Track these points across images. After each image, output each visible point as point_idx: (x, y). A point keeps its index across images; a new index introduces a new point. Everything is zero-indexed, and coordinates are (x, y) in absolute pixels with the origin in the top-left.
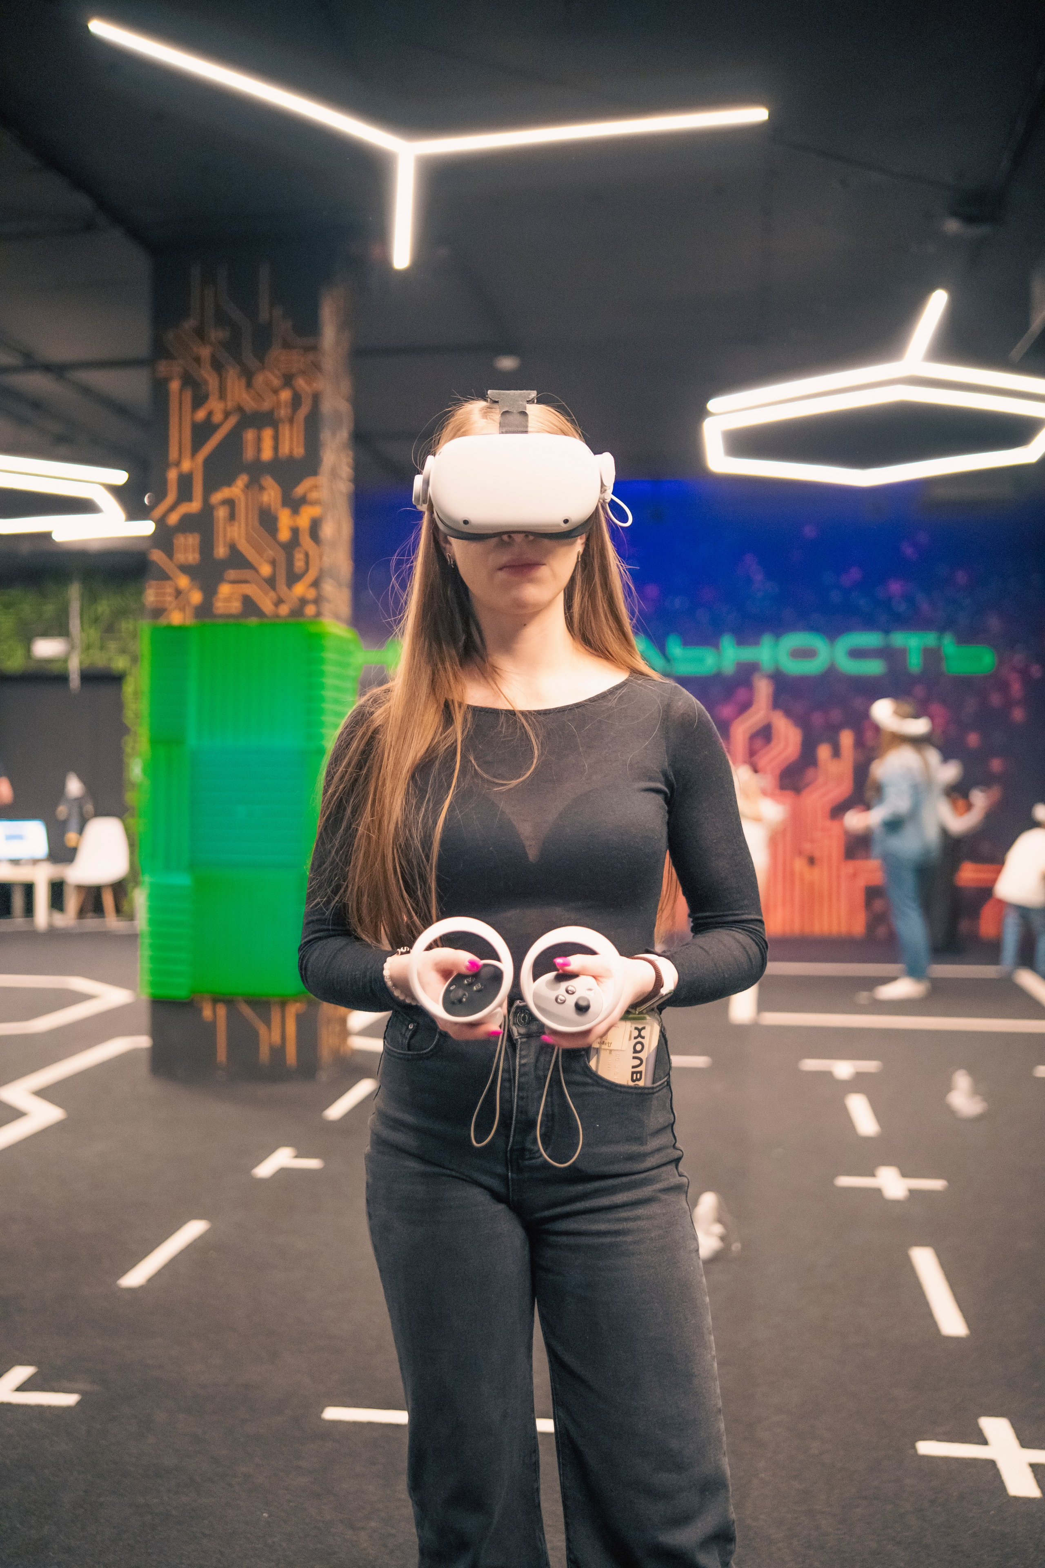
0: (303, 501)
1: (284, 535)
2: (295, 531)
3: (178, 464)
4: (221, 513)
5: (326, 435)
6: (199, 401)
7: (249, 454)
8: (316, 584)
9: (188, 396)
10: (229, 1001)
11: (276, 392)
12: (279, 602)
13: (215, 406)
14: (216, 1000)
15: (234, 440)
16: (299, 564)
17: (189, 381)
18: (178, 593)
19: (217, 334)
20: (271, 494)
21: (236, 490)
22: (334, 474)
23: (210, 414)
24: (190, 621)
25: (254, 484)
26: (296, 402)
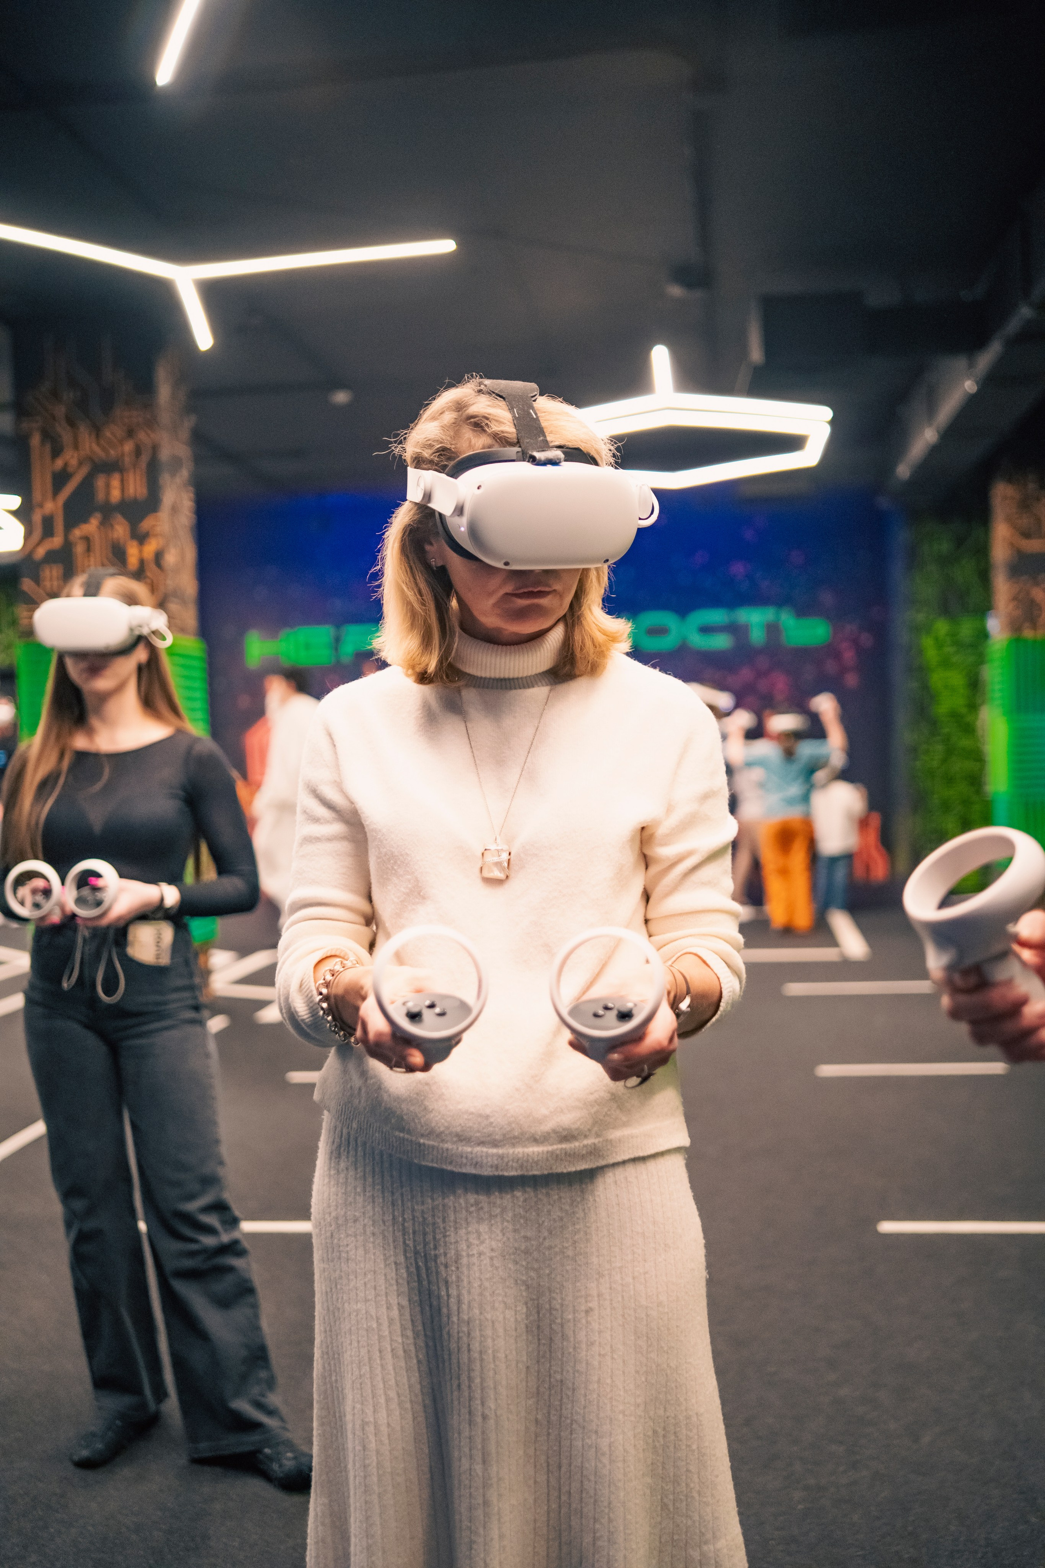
0: (148, 534)
1: (133, 566)
2: (142, 562)
3: (41, 506)
4: (80, 549)
5: (165, 479)
6: (56, 452)
7: (100, 496)
9: (48, 448)
11: (120, 443)
13: (70, 457)
15: (87, 485)
17: (48, 436)
19: (69, 396)
20: (120, 529)
21: (91, 527)
22: (175, 508)
23: (66, 463)
25: (106, 523)
26: (138, 452)
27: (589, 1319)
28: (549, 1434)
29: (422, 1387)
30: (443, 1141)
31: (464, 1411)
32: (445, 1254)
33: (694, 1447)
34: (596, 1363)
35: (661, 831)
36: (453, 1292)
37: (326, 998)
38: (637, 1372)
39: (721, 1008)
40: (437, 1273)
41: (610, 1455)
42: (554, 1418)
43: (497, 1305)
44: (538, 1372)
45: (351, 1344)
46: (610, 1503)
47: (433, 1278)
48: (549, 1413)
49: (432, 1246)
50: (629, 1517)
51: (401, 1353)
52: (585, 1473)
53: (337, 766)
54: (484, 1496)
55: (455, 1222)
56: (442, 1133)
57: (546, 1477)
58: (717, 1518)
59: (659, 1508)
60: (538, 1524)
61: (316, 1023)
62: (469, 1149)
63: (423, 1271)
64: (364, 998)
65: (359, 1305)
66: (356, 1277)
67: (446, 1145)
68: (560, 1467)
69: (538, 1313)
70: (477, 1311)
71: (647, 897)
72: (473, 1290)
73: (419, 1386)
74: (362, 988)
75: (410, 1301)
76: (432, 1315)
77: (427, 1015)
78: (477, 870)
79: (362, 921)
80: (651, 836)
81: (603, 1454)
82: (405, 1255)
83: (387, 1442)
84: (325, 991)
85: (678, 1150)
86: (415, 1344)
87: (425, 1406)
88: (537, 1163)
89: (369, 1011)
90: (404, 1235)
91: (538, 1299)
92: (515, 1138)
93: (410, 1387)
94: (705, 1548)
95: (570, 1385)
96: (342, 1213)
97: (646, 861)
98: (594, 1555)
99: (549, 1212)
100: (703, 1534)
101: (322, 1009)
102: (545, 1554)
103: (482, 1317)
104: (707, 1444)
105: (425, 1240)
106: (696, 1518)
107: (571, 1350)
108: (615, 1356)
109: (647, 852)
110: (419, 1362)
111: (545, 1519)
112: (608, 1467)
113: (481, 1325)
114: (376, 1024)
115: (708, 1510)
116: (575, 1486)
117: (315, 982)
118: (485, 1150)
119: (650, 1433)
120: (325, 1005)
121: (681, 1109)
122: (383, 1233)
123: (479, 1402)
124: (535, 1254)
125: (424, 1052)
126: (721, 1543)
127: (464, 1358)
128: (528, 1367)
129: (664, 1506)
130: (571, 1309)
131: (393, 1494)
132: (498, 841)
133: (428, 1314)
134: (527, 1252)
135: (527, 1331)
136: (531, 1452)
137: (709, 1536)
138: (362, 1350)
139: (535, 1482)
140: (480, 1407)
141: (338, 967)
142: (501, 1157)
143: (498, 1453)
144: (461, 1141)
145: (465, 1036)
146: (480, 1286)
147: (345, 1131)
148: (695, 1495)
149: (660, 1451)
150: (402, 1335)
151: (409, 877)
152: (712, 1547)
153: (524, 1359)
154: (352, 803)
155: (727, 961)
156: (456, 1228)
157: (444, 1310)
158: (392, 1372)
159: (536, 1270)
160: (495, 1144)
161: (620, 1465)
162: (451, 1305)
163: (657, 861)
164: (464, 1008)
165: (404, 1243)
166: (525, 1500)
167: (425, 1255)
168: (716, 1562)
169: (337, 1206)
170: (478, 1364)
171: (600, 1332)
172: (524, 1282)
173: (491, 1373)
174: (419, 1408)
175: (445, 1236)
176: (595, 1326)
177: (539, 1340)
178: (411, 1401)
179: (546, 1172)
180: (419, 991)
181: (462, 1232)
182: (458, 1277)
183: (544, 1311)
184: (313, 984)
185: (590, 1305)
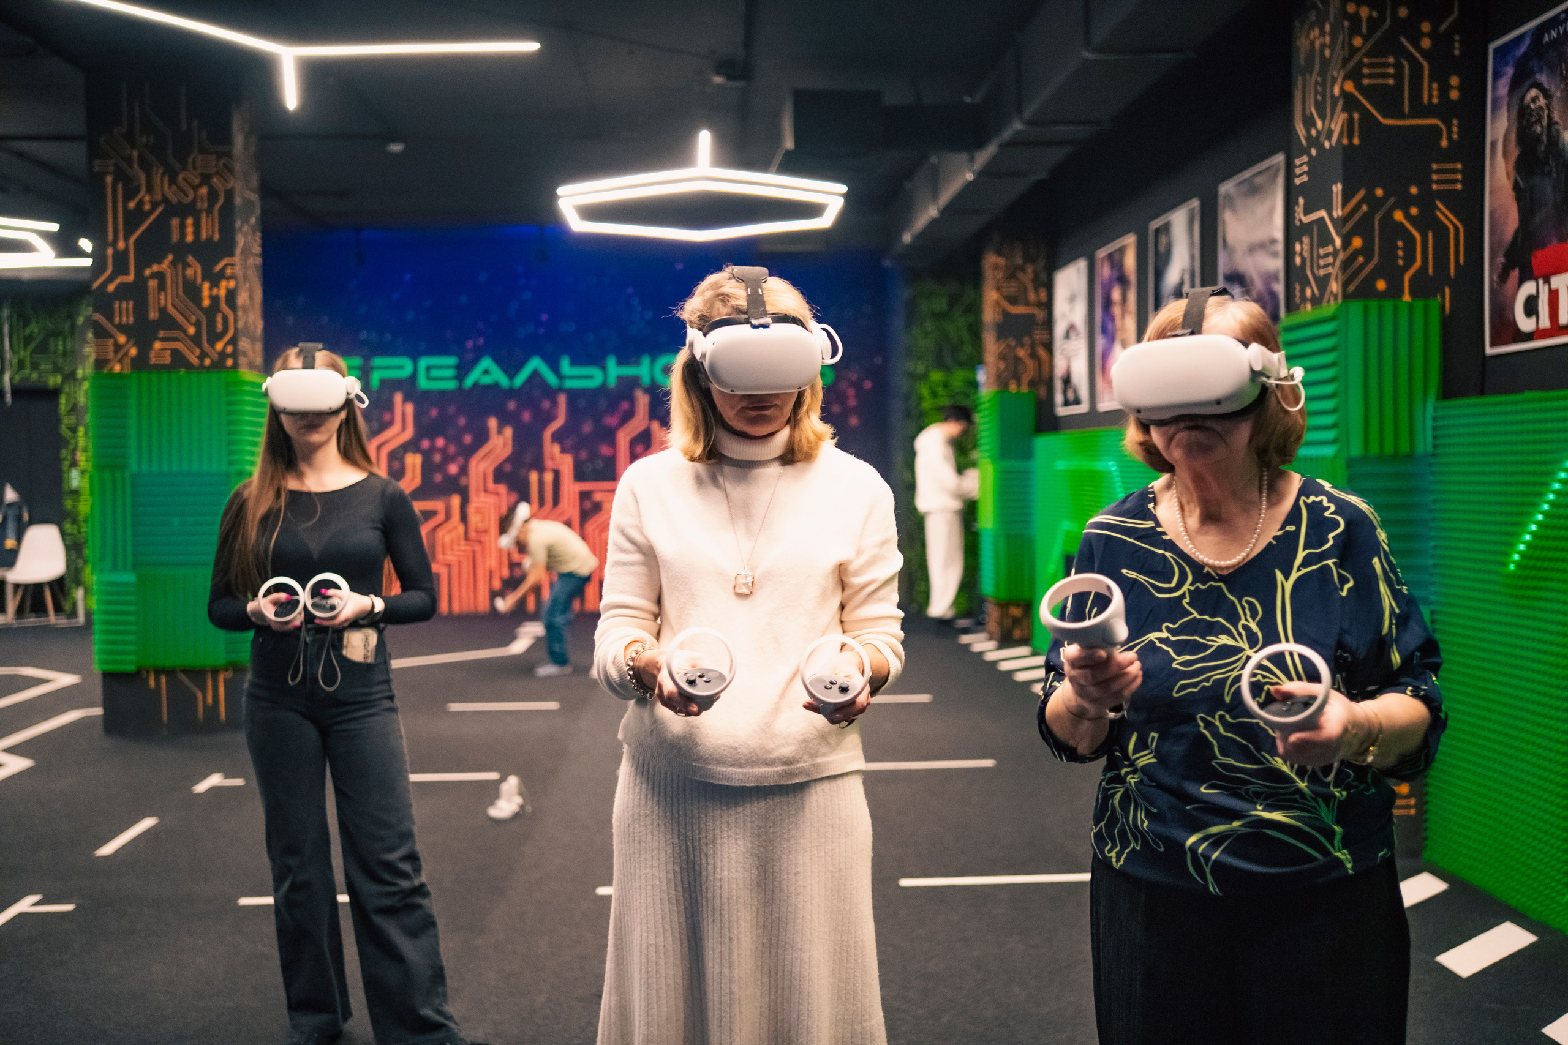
0: (222, 275)
1: (206, 303)
2: (215, 299)
3: (113, 242)
4: (153, 284)
5: (238, 224)
6: (131, 192)
7: (175, 237)
8: (233, 341)
9: (121, 188)
10: (170, 672)
11: (196, 188)
12: (203, 356)
13: (144, 198)
14: (158, 672)
15: (162, 224)
16: (220, 327)
17: (121, 175)
18: (118, 347)
19: (144, 140)
20: (194, 270)
21: (164, 266)
22: (246, 252)
23: (141, 203)
24: (128, 370)
25: (180, 261)
26: (213, 196)
27: (797, 878)
28: (770, 952)
29: (687, 924)
30: (707, 764)
31: (717, 936)
32: (706, 837)
33: (859, 961)
34: (801, 906)
35: (852, 567)
36: (711, 861)
37: (632, 668)
38: (826, 912)
39: (889, 681)
40: (700, 849)
41: (810, 963)
42: (774, 942)
43: (739, 869)
44: (765, 912)
45: (640, 895)
46: (809, 993)
47: (697, 853)
48: (771, 939)
49: (697, 832)
50: (820, 1001)
51: (674, 901)
52: (793, 975)
53: (639, 517)
54: (730, 988)
55: (713, 816)
56: (707, 758)
57: (768, 980)
58: (872, 1006)
59: (836, 998)
60: (763, 1010)
61: (622, 684)
62: (724, 769)
63: (691, 849)
64: (659, 670)
65: (648, 870)
66: (646, 852)
67: (709, 767)
68: (777, 973)
69: (765, 874)
70: (726, 873)
71: (842, 607)
72: (724, 860)
73: (685, 924)
74: (657, 663)
75: (681, 868)
76: (695, 878)
77: (699, 681)
78: (732, 588)
79: (651, 617)
80: (846, 570)
81: (805, 963)
82: (679, 838)
83: (663, 957)
84: (631, 664)
85: (857, 772)
86: (683, 896)
87: (688, 937)
88: (767, 778)
89: (664, 678)
90: (679, 825)
91: (765, 866)
92: (753, 762)
93: (679, 923)
94: (864, 1024)
95: (785, 920)
96: (638, 811)
97: (843, 585)
98: (798, 1025)
99: (773, 810)
100: (864, 1016)
101: (629, 675)
102: (767, 1028)
103: (730, 877)
104: (867, 960)
105: (692, 828)
106: (859, 1005)
107: (785, 898)
108: (813, 902)
109: (843, 579)
110: (685, 908)
111: (766, 1006)
112: (808, 971)
113: (729, 881)
114: (669, 687)
115: (867, 1001)
116: (787, 983)
117: (625, 658)
118: (734, 769)
119: (832, 950)
120: (631, 673)
121: (860, 745)
122: (665, 824)
123: (727, 930)
124: (764, 837)
125: (697, 704)
126: (874, 1022)
127: (717, 902)
128: (758, 909)
129: (839, 997)
130: (785, 872)
131: (666, 991)
132: (746, 569)
133: (693, 877)
134: (759, 836)
135: (758, 886)
136: (759, 963)
137: (867, 1017)
138: (648, 898)
139: (761, 982)
140: (727, 933)
141: (640, 649)
142: (745, 774)
143: (739, 961)
144: (719, 764)
145: (722, 695)
146: (729, 857)
147: (641, 759)
148: (859, 991)
149: (838, 962)
150: (676, 890)
151: (687, 592)
152: (868, 1024)
153: (756, 903)
154: (649, 542)
155: (895, 650)
156: (713, 821)
157: (704, 873)
158: (668, 913)
159: (765, 847)
160: (740, 766)
161: (816, 969)
162: (709, 869)
163: (851, 586)
164: (721, 677)
165: (679, 830)
166: (755, 993)
167: (693, 839)
168: (871, 1033)
169: (633, 807)
170: (726, 906)
171: (804, 887)
172: (757, 855)
173: (735, 912)
174: (684, 937)
175: (706, 826)
176: (801, 883)
177: (765, 891)
178: (680, 933)
179: (772, 784)
180: (694, 666)
181: (718, 823)
182: (714, 851)
183: (768, 873)
184: (623, 659)
185: (798, 869)
